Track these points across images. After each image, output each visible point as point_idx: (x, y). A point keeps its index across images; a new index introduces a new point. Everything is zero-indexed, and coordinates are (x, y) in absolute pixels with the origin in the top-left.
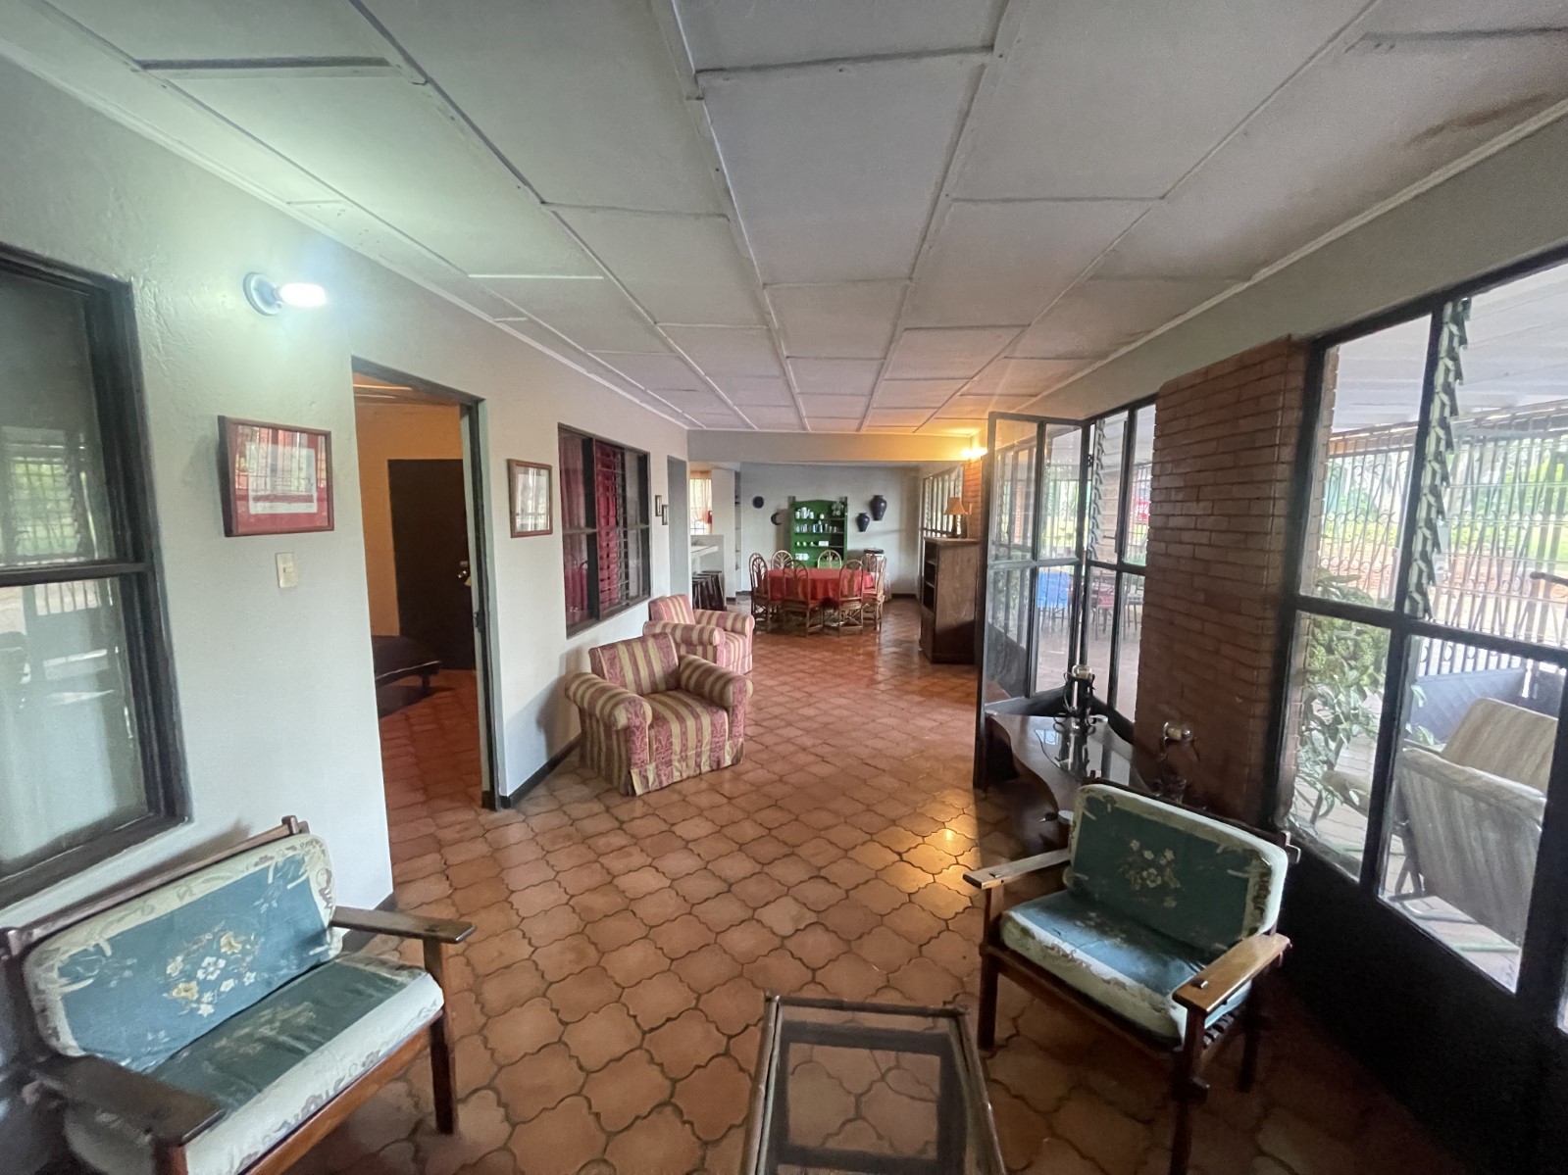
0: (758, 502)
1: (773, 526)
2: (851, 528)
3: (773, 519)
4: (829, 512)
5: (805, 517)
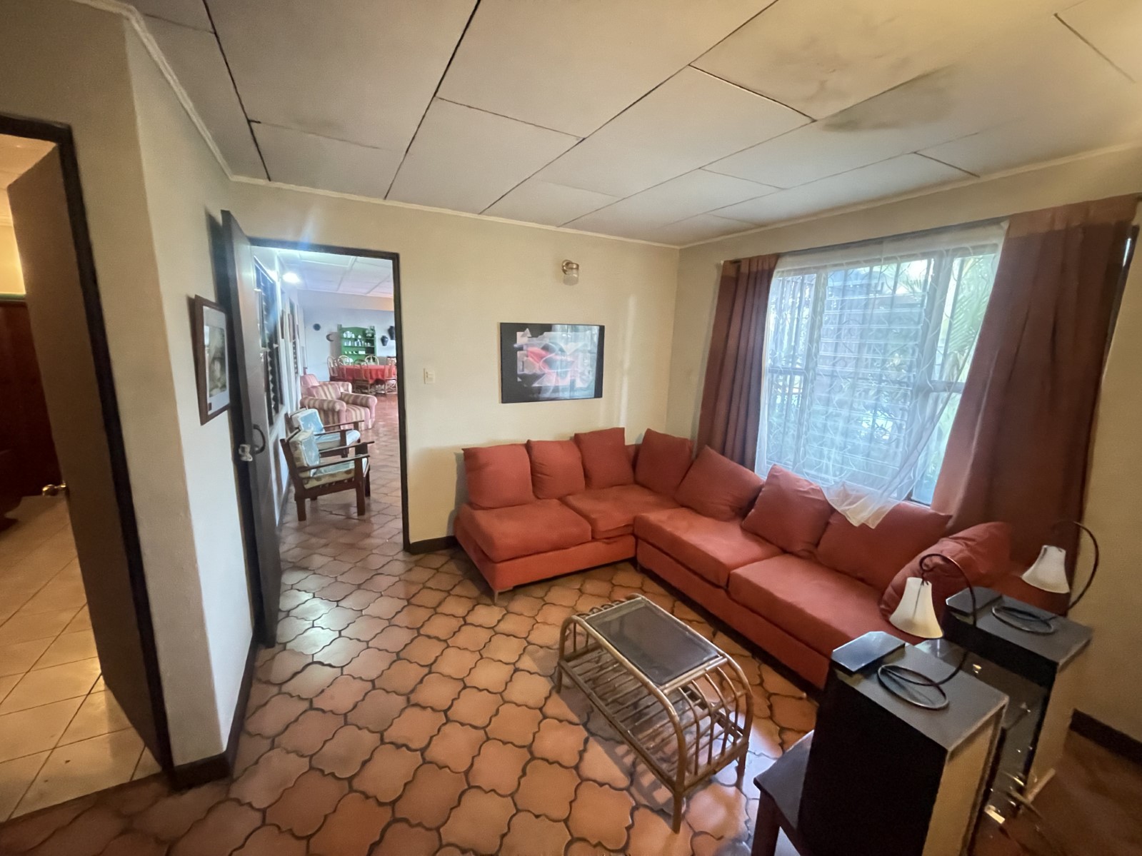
0: (317, 327)
1: (328, 342)
2: (378, 344)
3: (328, 337)
4: (364, 335)
5: (349, 337)
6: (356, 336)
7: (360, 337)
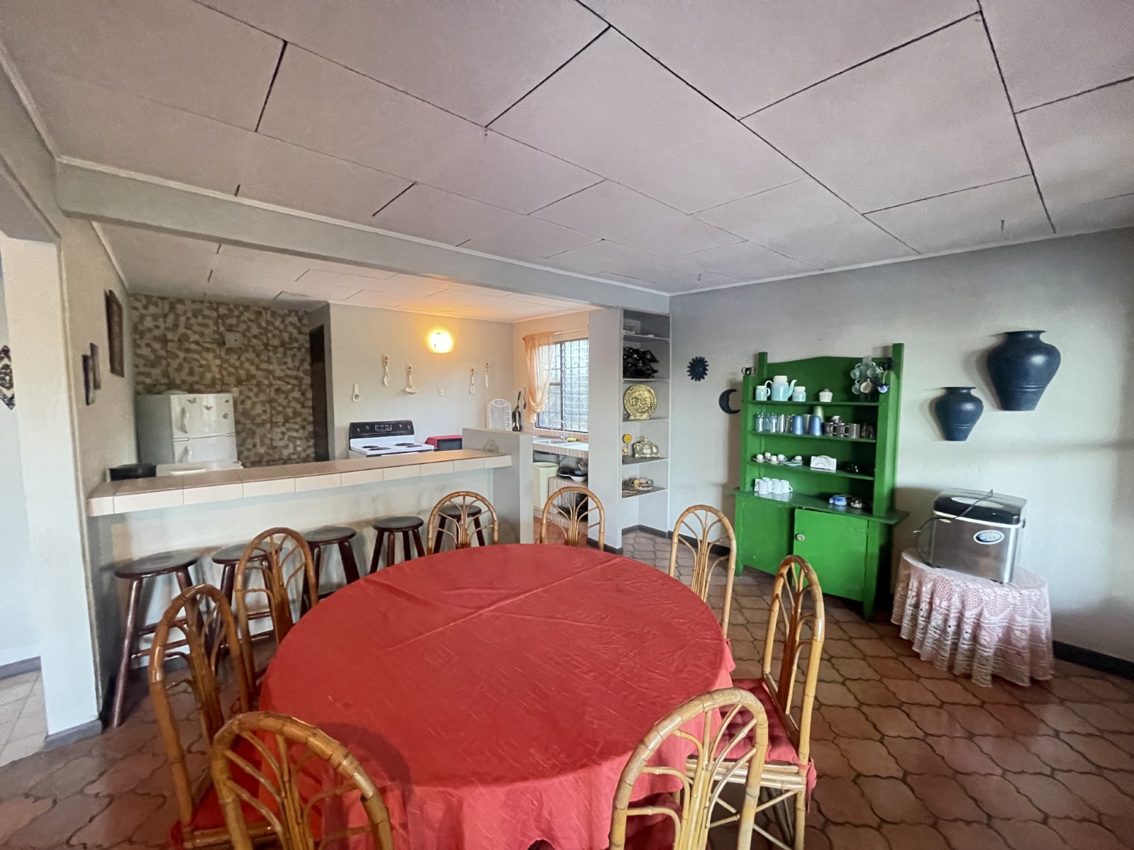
0: (698, 369)
1: (722, 417)
3: (724, 401)
4: (845, 388)
5: (781, 397)
6: (814, 397)
7: (826, 397)
